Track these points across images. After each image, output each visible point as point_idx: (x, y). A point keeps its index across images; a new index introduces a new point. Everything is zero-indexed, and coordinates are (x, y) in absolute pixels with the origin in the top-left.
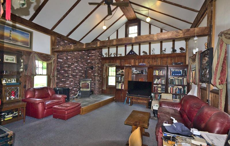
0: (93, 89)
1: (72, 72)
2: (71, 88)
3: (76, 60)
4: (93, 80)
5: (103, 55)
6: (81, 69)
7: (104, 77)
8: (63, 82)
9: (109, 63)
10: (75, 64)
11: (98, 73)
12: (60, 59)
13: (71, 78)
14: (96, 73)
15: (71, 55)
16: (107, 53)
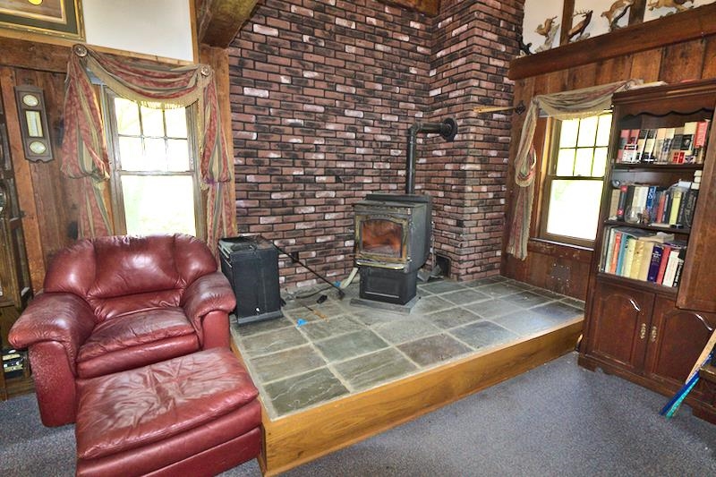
0: (451, 248)
1: (329, 156)
2: (329, 238)
3: (353, 90)
4: (453, 202)
5: (526, 42)
6: (389, 139)
7: (523, 185)
8: (277, 210)
9: (564, 89)
10: (347, 112)
11: (484, 160)
12: (255, 84)
13: (323, 187)
14: (470, 159)
15: (321, 59)
16: (558, 22)
